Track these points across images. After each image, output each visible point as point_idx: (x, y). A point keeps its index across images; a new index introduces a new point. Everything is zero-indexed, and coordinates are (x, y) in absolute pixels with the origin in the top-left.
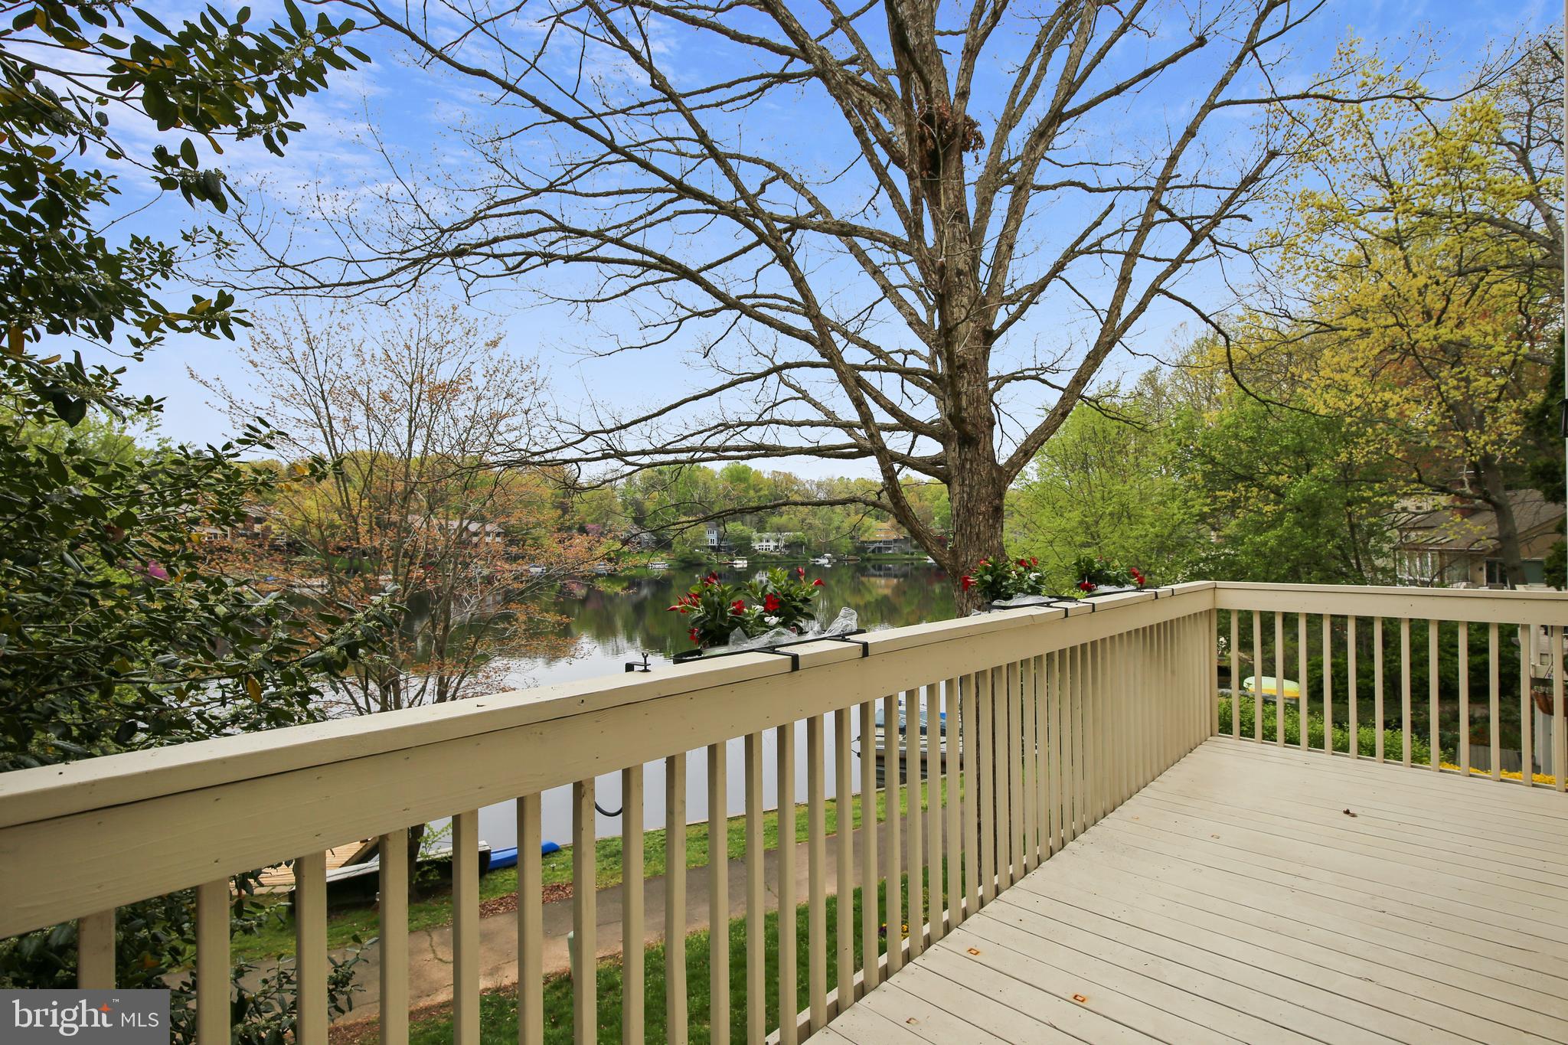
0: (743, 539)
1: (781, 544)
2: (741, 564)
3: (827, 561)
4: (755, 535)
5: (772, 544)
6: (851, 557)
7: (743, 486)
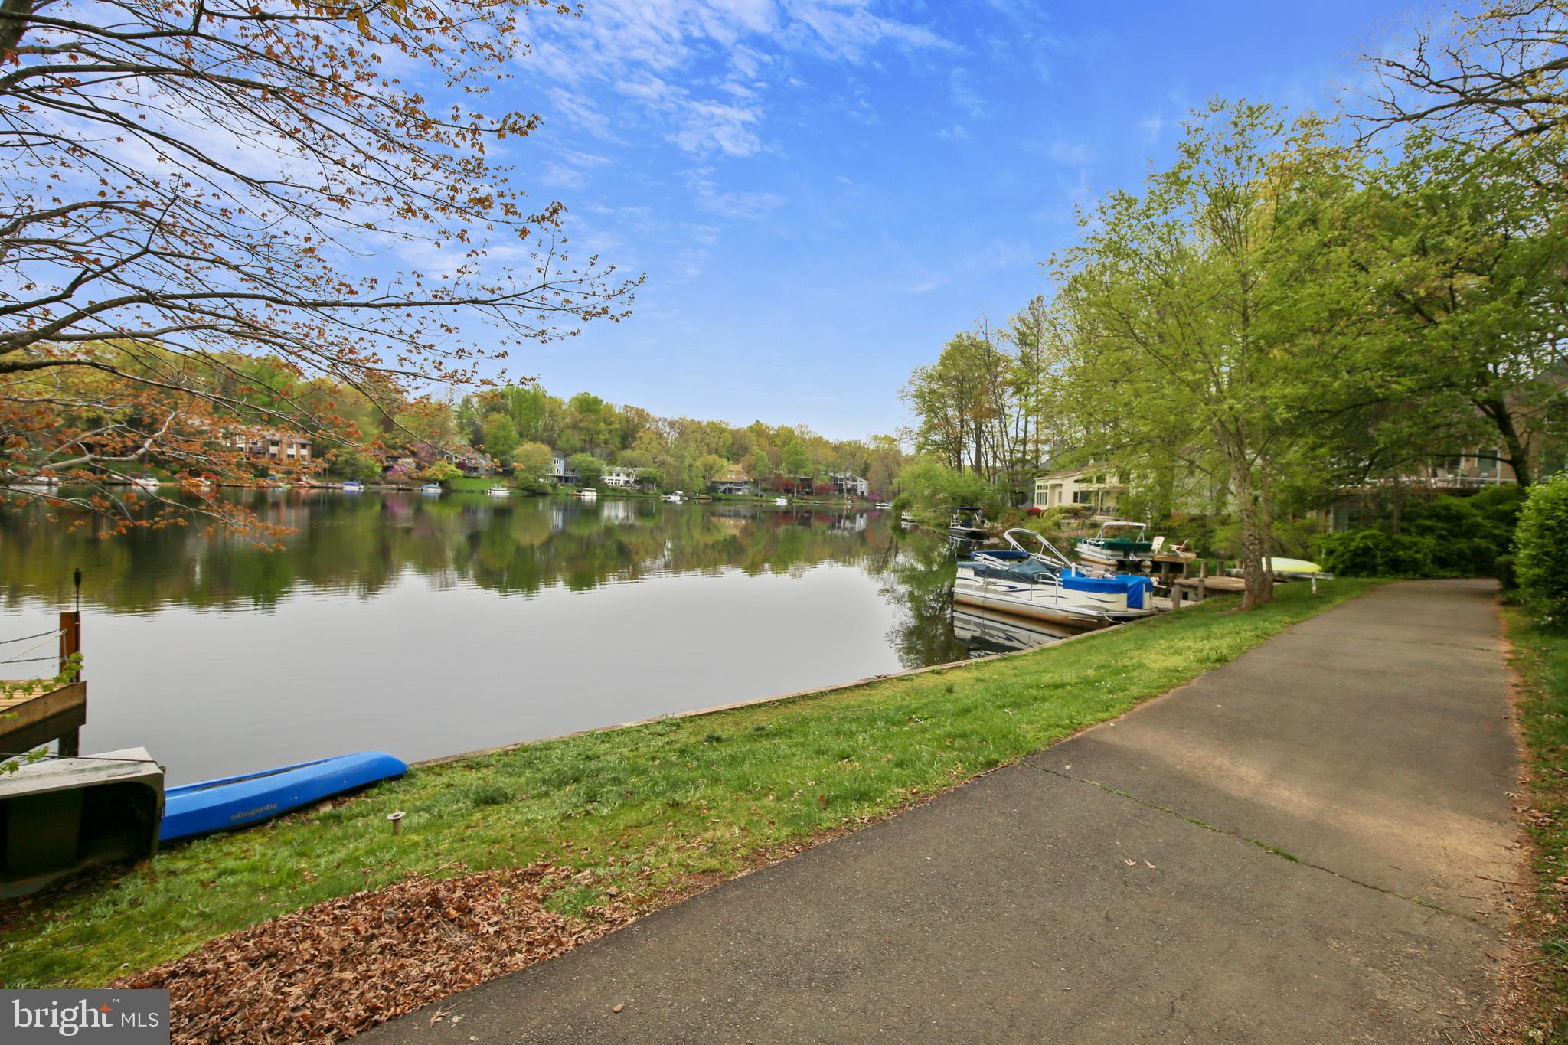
0: (592, 470)
1: (632, 479)
2: (590, 496)
3: (678, 498)
4: (605, 468)
5: (623, 478)
6: (702, 496)
7: (593, 417)
